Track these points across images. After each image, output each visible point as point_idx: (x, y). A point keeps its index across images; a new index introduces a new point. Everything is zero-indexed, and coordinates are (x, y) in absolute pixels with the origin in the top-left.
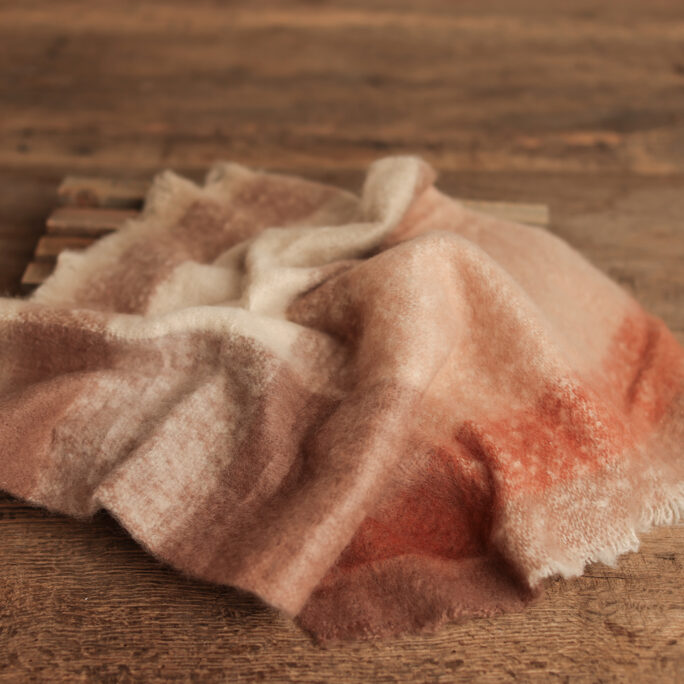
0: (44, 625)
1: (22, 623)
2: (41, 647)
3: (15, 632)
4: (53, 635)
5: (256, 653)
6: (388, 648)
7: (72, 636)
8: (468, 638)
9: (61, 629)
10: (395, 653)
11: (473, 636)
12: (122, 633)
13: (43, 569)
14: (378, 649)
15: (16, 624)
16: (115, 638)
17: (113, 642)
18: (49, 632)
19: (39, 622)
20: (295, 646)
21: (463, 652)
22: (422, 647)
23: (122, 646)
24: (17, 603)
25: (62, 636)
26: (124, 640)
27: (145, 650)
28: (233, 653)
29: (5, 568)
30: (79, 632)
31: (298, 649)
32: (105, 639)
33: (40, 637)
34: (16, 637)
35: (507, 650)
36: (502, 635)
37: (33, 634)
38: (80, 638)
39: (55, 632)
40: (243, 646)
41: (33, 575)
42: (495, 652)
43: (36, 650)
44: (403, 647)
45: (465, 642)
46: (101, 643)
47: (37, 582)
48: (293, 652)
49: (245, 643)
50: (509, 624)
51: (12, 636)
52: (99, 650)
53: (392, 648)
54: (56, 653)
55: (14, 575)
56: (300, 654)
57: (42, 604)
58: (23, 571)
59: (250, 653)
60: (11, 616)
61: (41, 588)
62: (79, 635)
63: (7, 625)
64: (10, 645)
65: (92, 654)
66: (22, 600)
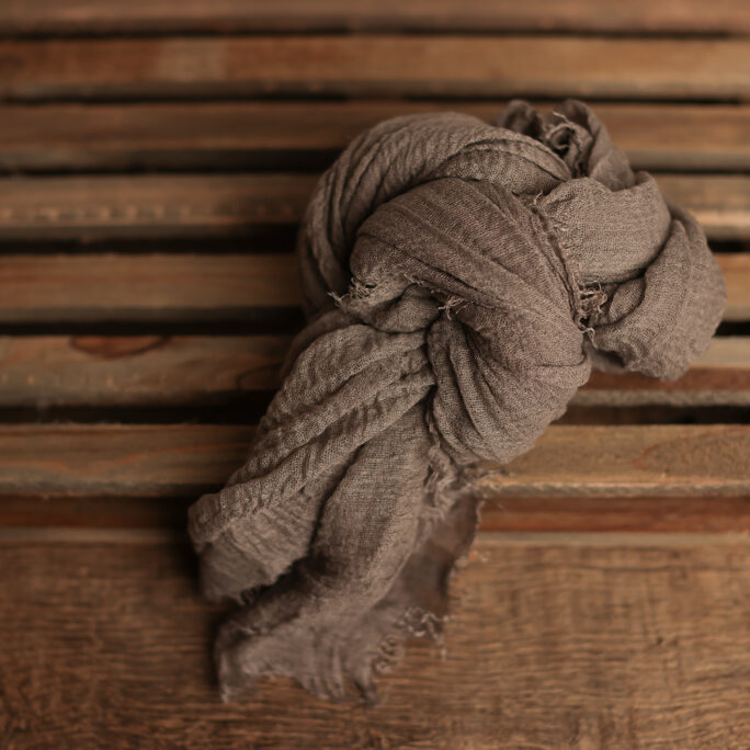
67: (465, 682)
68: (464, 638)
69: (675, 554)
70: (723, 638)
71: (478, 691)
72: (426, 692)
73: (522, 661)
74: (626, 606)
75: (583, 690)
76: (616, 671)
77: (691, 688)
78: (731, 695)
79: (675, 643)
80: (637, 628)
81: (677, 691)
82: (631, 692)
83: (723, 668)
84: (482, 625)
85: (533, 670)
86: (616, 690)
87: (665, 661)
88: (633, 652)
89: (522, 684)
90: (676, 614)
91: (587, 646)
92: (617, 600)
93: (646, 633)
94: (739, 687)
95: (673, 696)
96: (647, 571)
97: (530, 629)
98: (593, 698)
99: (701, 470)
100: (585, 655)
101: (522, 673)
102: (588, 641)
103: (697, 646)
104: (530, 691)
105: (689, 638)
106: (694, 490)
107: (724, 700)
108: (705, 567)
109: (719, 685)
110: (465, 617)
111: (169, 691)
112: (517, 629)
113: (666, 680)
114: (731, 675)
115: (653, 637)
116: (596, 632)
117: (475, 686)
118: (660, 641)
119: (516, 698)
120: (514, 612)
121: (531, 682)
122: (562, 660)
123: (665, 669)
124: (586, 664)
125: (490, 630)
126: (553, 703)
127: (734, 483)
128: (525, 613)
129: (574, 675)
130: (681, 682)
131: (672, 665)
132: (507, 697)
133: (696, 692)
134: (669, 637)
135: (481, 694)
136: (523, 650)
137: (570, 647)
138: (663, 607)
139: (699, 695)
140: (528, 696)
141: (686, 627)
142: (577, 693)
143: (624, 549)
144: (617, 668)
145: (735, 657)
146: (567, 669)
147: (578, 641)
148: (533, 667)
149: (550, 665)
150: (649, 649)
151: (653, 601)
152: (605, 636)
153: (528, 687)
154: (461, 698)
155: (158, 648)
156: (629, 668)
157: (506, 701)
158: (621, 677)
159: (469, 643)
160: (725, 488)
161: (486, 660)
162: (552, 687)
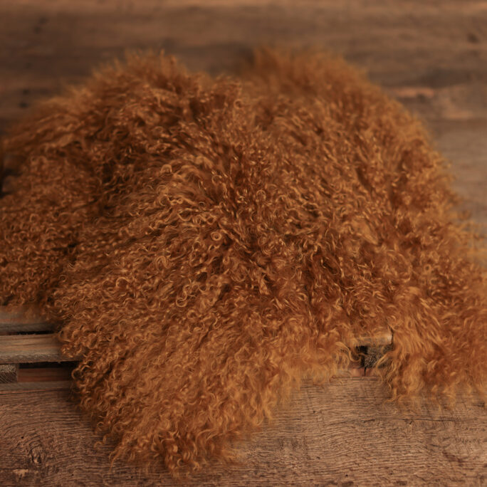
0: (76, 464)
1: (62, 463)
2: (76, 480)
3: (58, 470)
4: (84, 472)
5: (219, 480)
6: (304, 474)
7: (97, 472)
8: (355, 465)
9: (88, 467)
10: (309, 478)
11: (358, 464)
12: (129, 468)
13: (71, 424)
14: (298, 475)
15: (57, 464)
16: (125, 472)
17: (123, 475)
18: (80, 469)
19: (73, 462)
20: (243, 474)
21: (353, 476)
22: (326, 473)
23: (130, 477)
24: (57, 449)
25: (89, 471)
26: (131, 474)
27: (145, 480)
28: (203, 481)
29: (46, 424)
30: (100, 468)
31: (245, 476)
32: (118, 473)
33: (74, 473)
34: (59, 473)
35: (381, 474)
36: (377, 463)
37: (70, 471)
38: (102, 473)
39: (84, 469)
40: (209, 476)
41: (66, 429)
42: (374, 475)
43: (72, 482)
44: (314, 473)
45: (354, 469)
46: (116, 476)
47: (69, 433)
48: (243, 479)
49: (210, 473)
50: (381, 455)
51: (56, 473)
52: (115, 481)
53: (307, 474)
54: (87, 484)
55: (53, 428)
56: (247, 480)
57: (73, 449)
58: (58, 426)
59: (214, 480)
60: (53, 458)
61: (72, 438)
62: (101, 470)
63: (52, 464)
64: (55, 479)
65: (110, 484)
66: (60, 447)
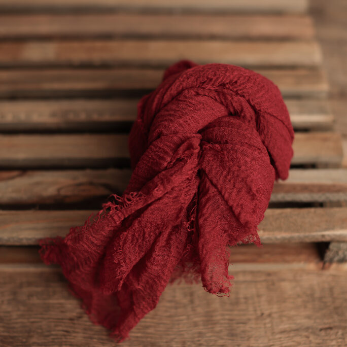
67: (168, 335)
68: (168, 314)
69: (269, 274)
70: (292, 313)
71: (175, 338)
72: (149, 339)
73: (196, 325)
74: (246, 298)
75: (225, 337)
76: (242, 329)
77: (278, 336)
78: (297, 339)
79: (270, 315)
80: (251, 308)
81: (271, 337)
82: (249, 338)
83: (294, 326)
84: (176, 308)
85: (201, 329)
86: (242, 337)
87: (265, 324)
88: (249, 320)
89: (196, 335)
90: (270, 302)
91: (227, 317)
92: (241, 296)
93: (255, 311)
94: (301, 335)
95: (269, 340)
96: (256, 282)
97: (199, 310)
98: (230, 341)
99: (280, 229)
100: (226, 321)
101: (196, 330)
102: (227, 315)
103: (281, 317)
104: (200, 339)
105: (276, 313)
106: (276, 239)
107: (294, 341)
108: (284, 280)
109: (292, 334)
110: (168, 304)
111: (24, 340)
112: (193, 310)
113: (266, 332)
114: (297, 330)
115: (259, 313)
116: (231, 310)
117: (173, 337)
118: (262, 314)
119: (193, 342)
120: (192, 302)
121: (200, 334)
122: (215, 324)
123: (265, 327)
124: (227, 325)
125: (180, 310)
126: (211, 344)
127: (296, 235)
128: (197, 302)
129: (220, 331)
130: (273, 333)
131: (269, 325)
132: (188, 341)
133: (280, 338)
134: (267, 312)
135: (176, 340)
136: (197, 319)
137: (219, 318)
138: (263, 299)
139: (282, 339)
140: (199, 341)
141: (275, 308)
142: (222, 339)
143: (244, 272)
144: (242, 327)
145: (299, 321)
146: (218, 328)
147: (223, 315)
148: (201, 327)
149: (210, 326)
150: (257, 318)
151: (259, 296)
152: (236, 313)
153: (199, 337)
154: (167, 342)
155: (20, 320)
156: (247, 327)
157: (189, 343)
158: (244, 332)
159: (170, 316)
160: (292, 238)
161: (179, 324)
162: (211, 337)
